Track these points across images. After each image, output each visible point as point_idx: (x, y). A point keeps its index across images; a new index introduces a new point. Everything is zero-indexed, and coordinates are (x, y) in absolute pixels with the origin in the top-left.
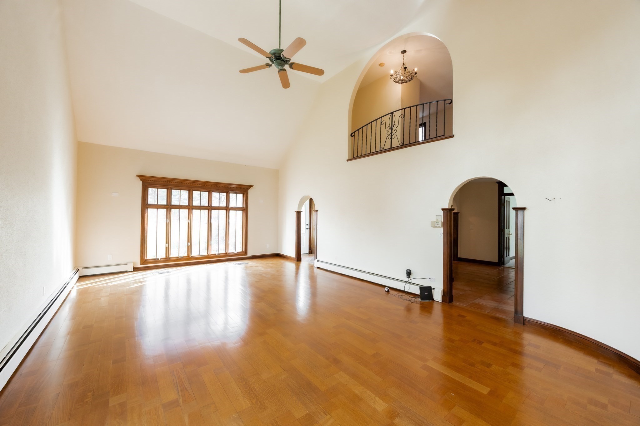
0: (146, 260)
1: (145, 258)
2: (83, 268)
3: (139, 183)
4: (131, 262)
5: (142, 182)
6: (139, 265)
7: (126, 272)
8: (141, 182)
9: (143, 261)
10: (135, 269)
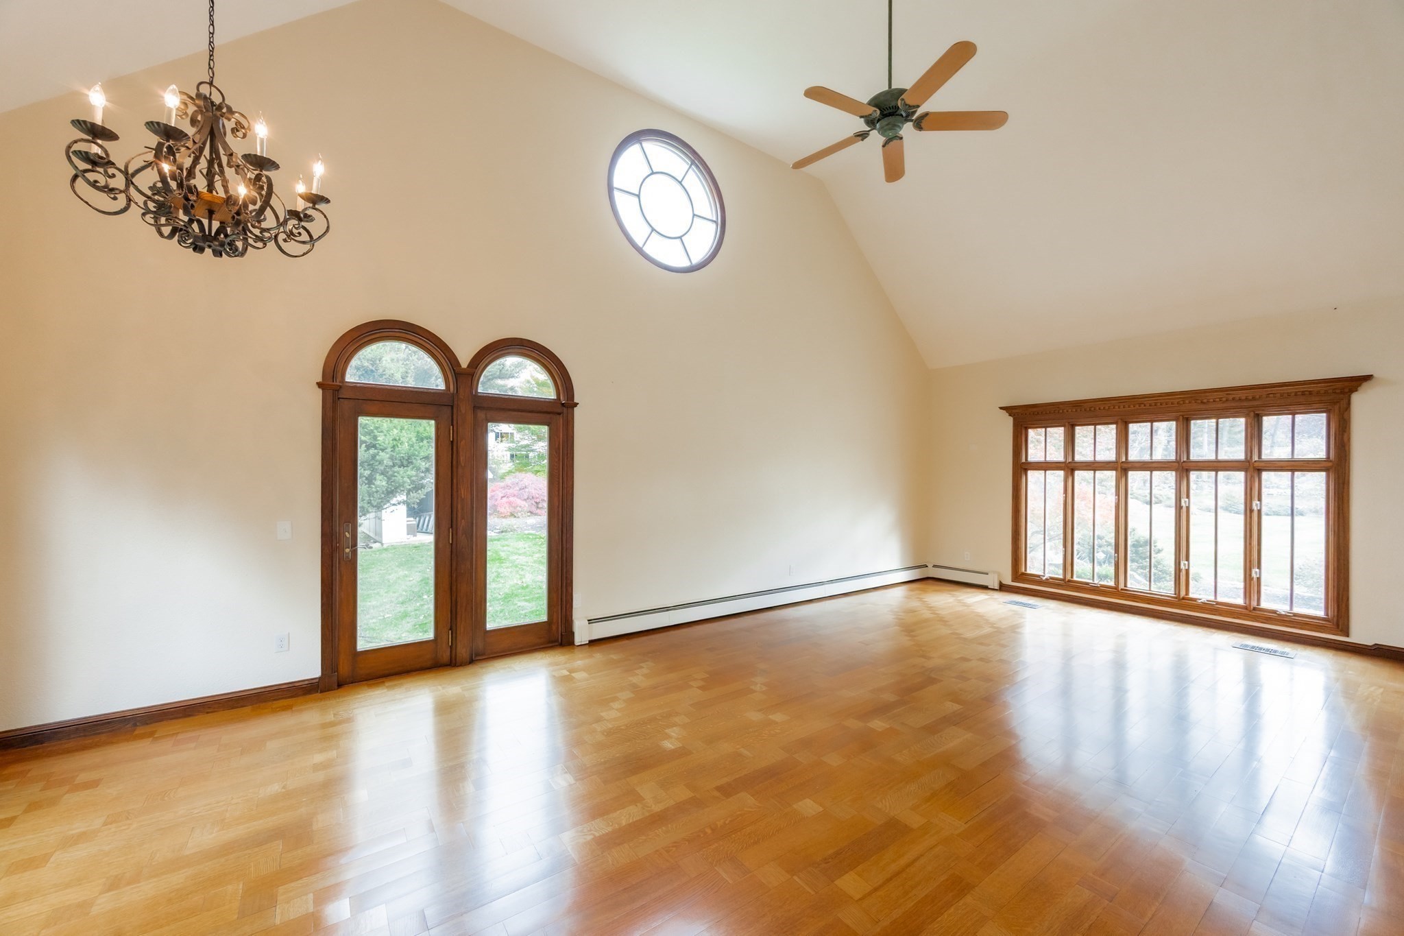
0: (1023, 574)
1: (1023, 570)
2: (934, 566)
3: (1008, 422)
4: (994, 572)
5: (1014, 419)
6: (1008, 580)
7: (985, 588)
8: (1011, 419)
9: (1018, 574)
10: (1003, 588)
